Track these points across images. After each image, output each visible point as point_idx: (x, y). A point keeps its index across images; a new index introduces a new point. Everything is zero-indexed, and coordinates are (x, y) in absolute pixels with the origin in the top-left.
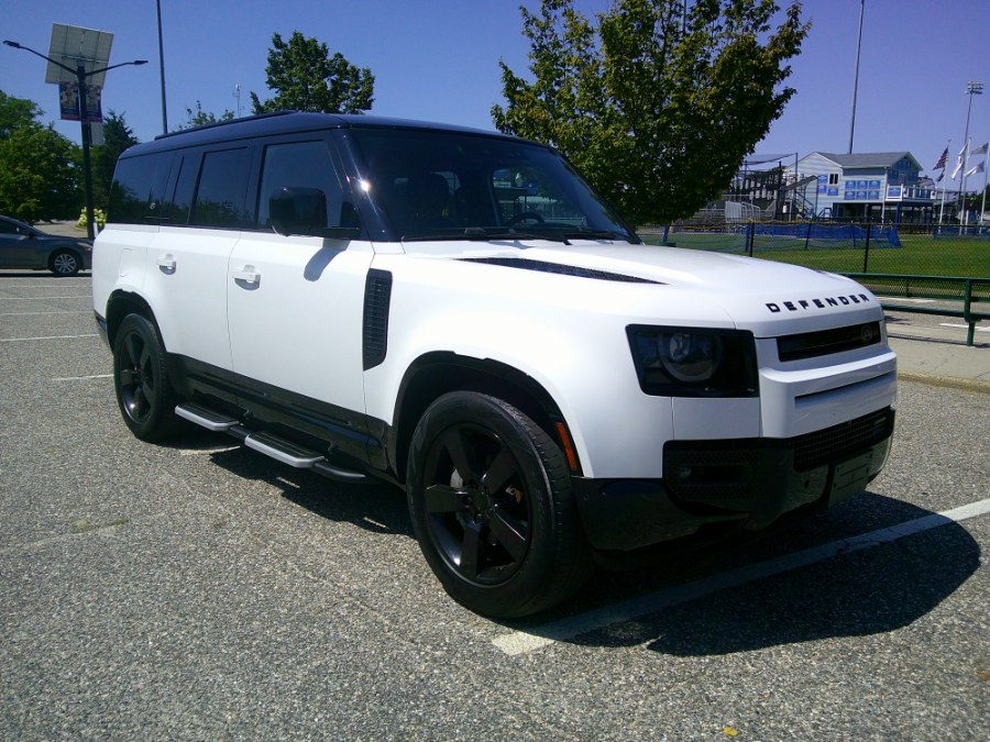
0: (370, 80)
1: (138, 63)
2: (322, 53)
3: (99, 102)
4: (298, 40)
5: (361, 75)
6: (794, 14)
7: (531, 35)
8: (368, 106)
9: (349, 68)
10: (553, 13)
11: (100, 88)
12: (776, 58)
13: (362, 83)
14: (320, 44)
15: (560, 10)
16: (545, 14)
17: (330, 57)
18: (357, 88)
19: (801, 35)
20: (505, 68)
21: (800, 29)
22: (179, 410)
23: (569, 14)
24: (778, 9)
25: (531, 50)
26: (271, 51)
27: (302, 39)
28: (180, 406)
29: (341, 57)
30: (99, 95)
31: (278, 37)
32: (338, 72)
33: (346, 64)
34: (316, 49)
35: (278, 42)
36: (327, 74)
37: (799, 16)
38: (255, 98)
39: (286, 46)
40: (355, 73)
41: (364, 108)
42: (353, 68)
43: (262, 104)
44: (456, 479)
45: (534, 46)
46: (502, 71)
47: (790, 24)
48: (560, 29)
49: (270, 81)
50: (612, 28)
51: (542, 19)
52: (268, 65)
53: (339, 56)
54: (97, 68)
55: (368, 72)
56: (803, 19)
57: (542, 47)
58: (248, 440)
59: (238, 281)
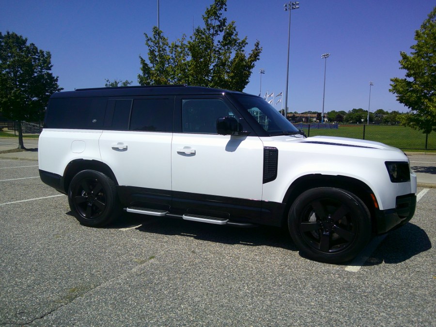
0: (49, 56)
2: (24, 42)
5: (45, 54)
7: (149, 46)
8: (49, 68)
12: (251, 61)
13: (46, 58)
14: (24, 38)
16: (155, 37)
17: (28, 44)
22: (129, 210)
24: (247, 43)
25: (149, 51)
28: (129, 208)
32: (32, 51)
33: (37, 49)
39: (4, 38)
41: (47, 70)
42: (41, 51)
44: (313, 218)
46: (140, 60)
51: (154, 39)
53: (33, 44)
58: (185, 217)
59: (179, 153)
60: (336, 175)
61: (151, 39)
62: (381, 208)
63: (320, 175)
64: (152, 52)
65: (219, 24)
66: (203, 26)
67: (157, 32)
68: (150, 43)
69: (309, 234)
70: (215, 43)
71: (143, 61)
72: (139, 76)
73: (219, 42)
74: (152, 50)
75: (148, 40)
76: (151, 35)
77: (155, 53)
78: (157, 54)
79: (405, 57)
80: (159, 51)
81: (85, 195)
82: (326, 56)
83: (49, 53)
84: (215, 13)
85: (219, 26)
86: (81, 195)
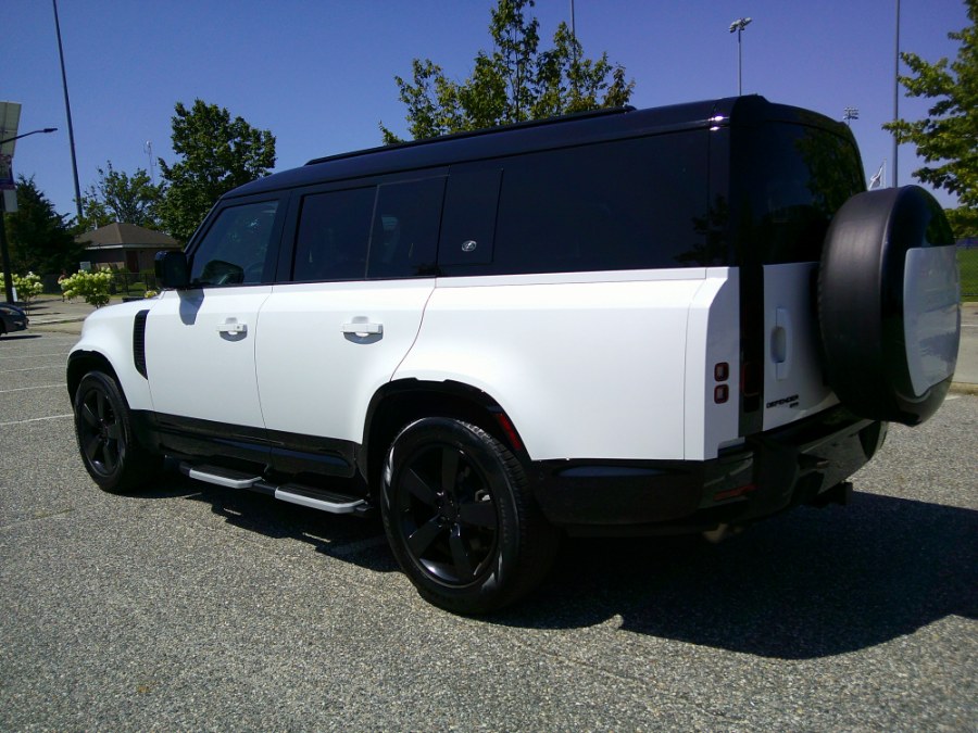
0: (271, 141)
1: (47, 131)
2: (224, 117)
3: (10, 170)
4: (200, 107)
5: (262, 137)
6: (619, 76)
7: (407, 101)
8: (271, 165)
9: (250, 131)
10: (425, 81)
11: (10, 156)
13: (264, 144)
14: (221, 110)
15: (433, 77)
16: (417, 82)
17: (232, 121)
18: (260, 149)
19: (627, 93)
20: (385, 131)
21: (626, 88)
23: (440, 81)
24: (610, 69)
25: (409, 113)
26: (175, 119)
27: (204, 106)
29: (242, 120)
30: (10, 163)
31: (181, 106)
32: (241, 134)
33: (247, 127)
34: (217, 113)
35: (181, 111)
36: (230, 136)
37: (624, 78)
38: (162, 162)
39: (188, 113)
40: (257, 135)
41: (268, 167)
42: (255, 132)
43: (170, 167)
45: (411, 110)
46: (382, 133)
47: (617, 85)
48: (433, 94)
49: (176, 147)
50: (469, 96)
51: (415, 87)
52: (173, 132)
53: (240, 119)
54: (6, 137)
55: (268, 134)
56: (627, 80)
57: (418, 110)
66: (491, 49)
67: (421, 73)
75: (405, 90)
76: (410, 78)
83: (269, 133)
84: (511, 17)
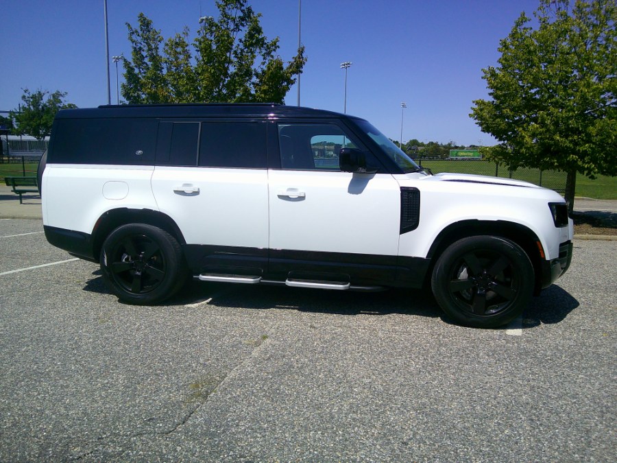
22: (203, 277)
28: (203, 275)
44: (464, 274)
46: (124, 62)
58: (289, 283)
59: (280, 197)
60: (496, 220)
61: (136, 32)
62: (548, 258)
63: (476, 220)
64: (137, 51)
65: (242, 15)
68: (134, 37)
69: (458, 294)
70: (236, 43)
71: (127, 64)
72: (123, 86)
73: (241, 41)
74: (138, 47)
75: (133, 33)
76: (137, 25)
77: (142, 52)
78: (144, 54)
79: (493, 74)
80: (150, 49)
81: (127, 259)
82: (347, 66)
85: (242, 19)
86: (121, 260)
